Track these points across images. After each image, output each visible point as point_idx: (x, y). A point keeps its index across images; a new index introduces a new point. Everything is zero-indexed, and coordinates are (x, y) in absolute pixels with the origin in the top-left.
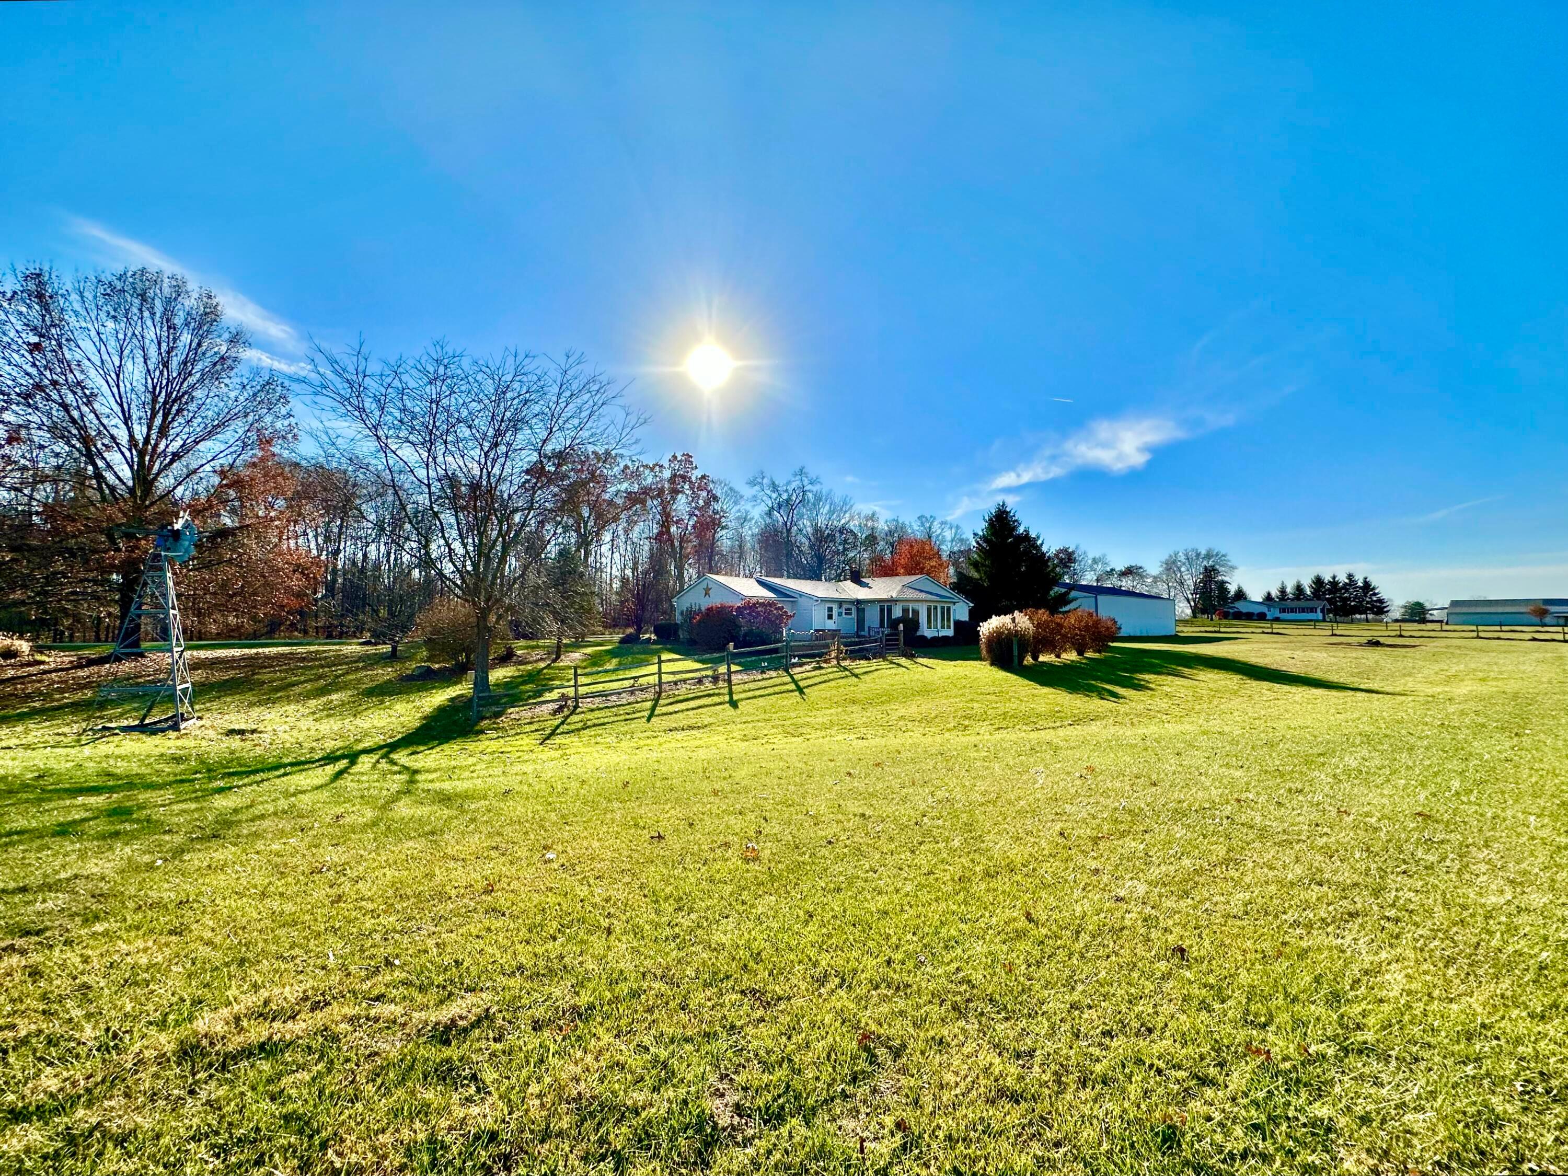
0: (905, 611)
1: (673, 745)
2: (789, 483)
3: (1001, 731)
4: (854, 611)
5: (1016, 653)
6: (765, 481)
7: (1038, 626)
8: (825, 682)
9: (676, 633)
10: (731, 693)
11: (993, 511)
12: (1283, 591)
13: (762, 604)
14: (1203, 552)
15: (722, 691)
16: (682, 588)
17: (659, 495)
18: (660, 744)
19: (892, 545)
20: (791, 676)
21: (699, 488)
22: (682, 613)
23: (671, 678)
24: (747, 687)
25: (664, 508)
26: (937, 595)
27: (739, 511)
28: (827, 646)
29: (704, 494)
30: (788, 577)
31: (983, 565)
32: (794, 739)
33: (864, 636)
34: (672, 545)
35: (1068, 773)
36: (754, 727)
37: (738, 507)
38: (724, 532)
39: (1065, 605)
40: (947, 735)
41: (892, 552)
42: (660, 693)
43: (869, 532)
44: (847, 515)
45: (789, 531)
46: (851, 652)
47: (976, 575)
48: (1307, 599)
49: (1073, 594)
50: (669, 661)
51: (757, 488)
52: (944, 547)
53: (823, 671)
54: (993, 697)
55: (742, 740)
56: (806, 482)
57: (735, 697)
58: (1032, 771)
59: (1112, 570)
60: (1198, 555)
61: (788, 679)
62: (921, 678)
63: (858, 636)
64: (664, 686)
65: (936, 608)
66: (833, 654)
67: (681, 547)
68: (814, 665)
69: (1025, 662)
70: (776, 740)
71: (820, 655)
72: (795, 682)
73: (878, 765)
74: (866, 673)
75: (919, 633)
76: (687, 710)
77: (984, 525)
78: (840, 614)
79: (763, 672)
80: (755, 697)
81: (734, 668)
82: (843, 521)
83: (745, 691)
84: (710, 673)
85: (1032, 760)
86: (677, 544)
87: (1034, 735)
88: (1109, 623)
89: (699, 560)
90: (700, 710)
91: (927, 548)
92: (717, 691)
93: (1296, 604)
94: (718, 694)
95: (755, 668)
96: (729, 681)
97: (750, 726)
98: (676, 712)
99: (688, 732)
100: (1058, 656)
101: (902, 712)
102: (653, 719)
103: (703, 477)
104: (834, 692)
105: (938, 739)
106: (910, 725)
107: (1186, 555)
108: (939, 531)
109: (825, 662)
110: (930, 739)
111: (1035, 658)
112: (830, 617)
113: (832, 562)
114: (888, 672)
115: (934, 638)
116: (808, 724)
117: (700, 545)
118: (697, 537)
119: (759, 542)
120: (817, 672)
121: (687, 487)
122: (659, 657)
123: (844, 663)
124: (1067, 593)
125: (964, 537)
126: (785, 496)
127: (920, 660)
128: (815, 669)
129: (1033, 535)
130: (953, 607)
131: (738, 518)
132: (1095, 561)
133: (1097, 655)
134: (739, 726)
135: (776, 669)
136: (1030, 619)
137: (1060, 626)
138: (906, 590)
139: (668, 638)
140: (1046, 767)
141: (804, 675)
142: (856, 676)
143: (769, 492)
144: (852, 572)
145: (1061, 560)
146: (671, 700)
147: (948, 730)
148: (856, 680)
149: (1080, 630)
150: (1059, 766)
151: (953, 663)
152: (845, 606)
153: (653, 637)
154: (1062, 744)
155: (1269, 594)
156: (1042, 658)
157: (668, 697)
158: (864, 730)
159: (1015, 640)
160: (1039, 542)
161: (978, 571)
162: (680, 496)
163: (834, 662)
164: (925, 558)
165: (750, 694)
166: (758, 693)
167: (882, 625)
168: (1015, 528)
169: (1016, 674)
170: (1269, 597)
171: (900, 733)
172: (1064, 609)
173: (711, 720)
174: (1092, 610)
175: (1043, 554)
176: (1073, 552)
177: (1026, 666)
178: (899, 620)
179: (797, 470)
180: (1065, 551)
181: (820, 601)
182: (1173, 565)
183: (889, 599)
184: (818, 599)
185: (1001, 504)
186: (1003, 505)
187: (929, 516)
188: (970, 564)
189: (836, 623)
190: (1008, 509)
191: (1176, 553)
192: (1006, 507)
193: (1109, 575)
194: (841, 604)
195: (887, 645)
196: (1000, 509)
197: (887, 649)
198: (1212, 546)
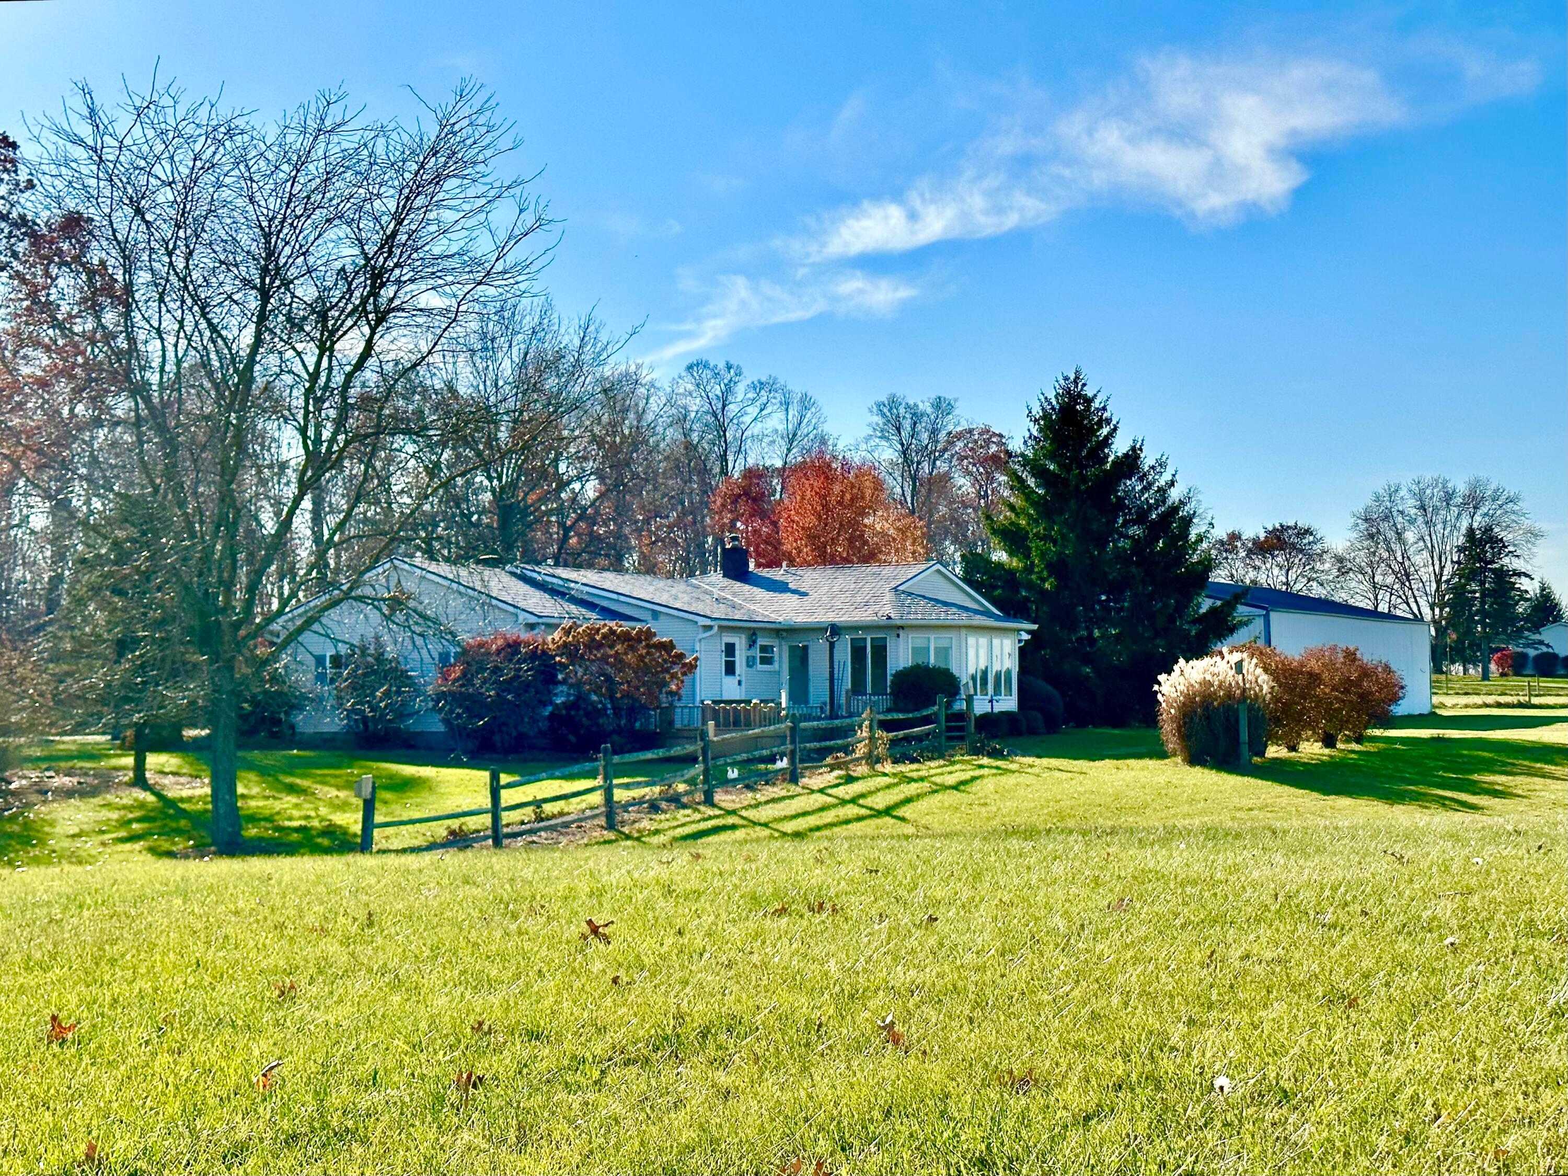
0: (920, 651)
4: (783, 654)
11: (1052, 395)
14: (1462, 488)
26: (981, 613)
59: (1234, 537)
60: (1448, 497)
66: (861, 749)
78: (750, 663)
100: (1293, 749)
107: (1420, 497)
112: (730, 669)
129: (1149, 459)
138: (905, 598)
152: (763, 642)
160: (1163, 479)
163: (863, 767)
167: (859, 688)
177: (1279, 763)
181: (716, 628)
182: (1384, 526)
183: (882, 623)
184: (712, 623)
185: (1072, 377)
186: (1076, 382)
187: (721, 365)
188: (995, 532)
189: (743, 683)
190: (1089, 392)
191: (1393, 493)
192: (1084, 385)
193: (1226, 551)
194: (754, 634)
195: (949, 729)
196: (1069, 392)
197: (950, 739)
198: (1483, 475)
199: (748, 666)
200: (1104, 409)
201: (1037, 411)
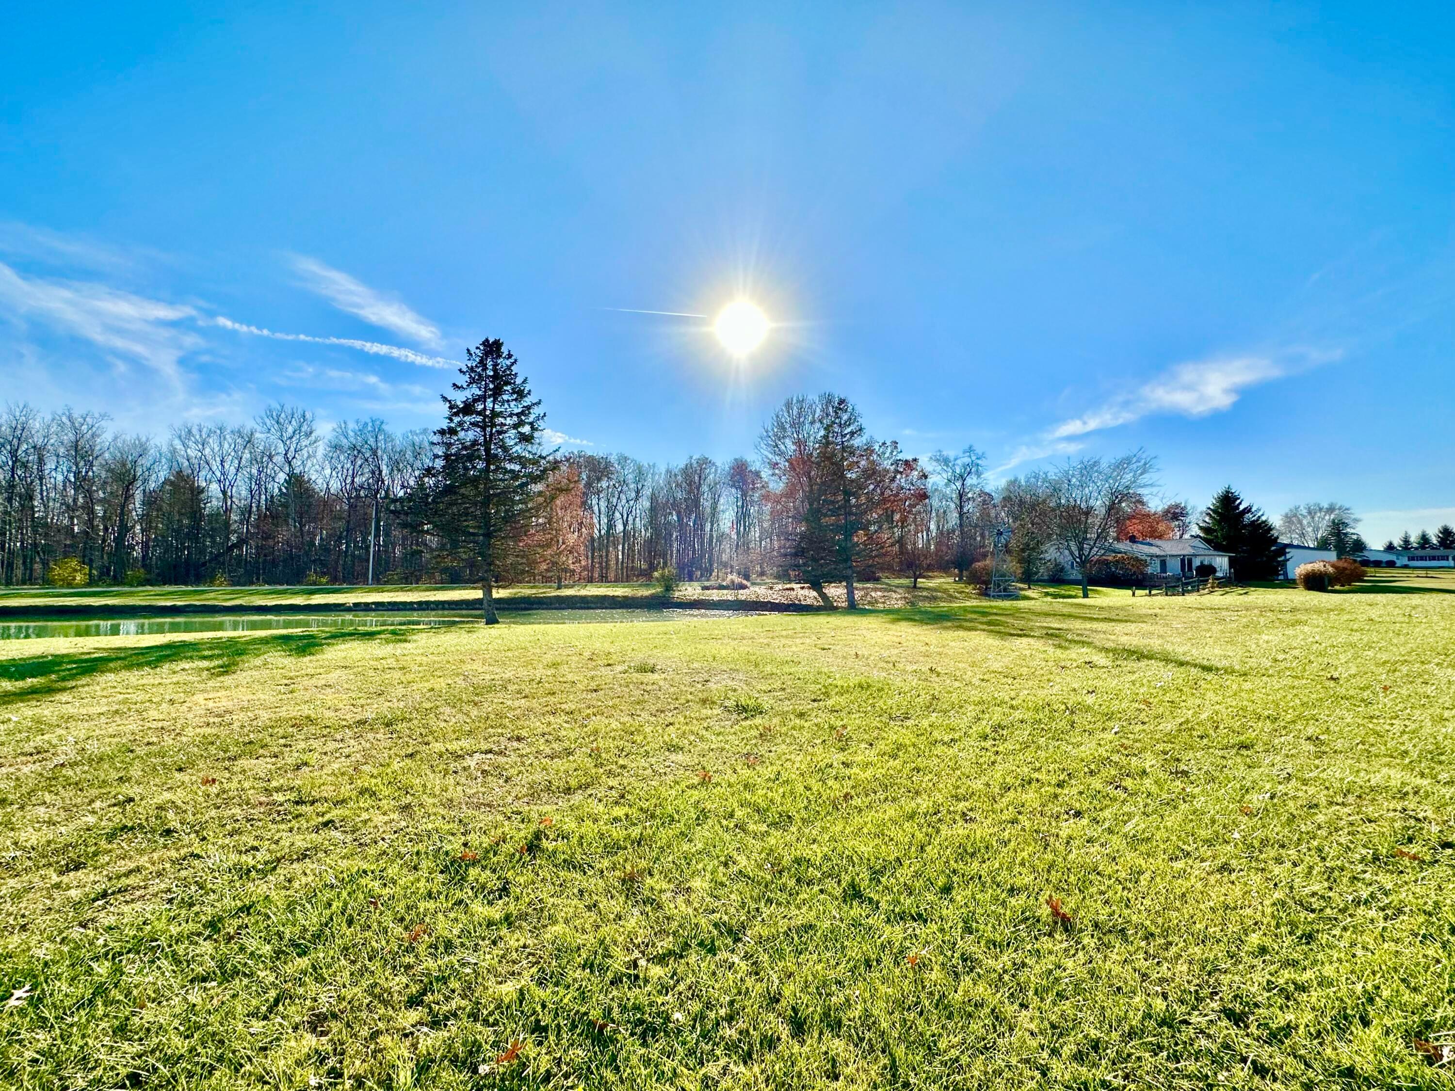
12: (1406, 541)
14: (1326, 505)
48: (1433, 547)
60: (1321, 510)
93: (1421, 552)
107: (1308, 509)
155: (1391, 543)
170: (1390, 548)
182: (1294, 519)
183: (1185, 554)
191: (1297, 508)
198: (1334, 501)
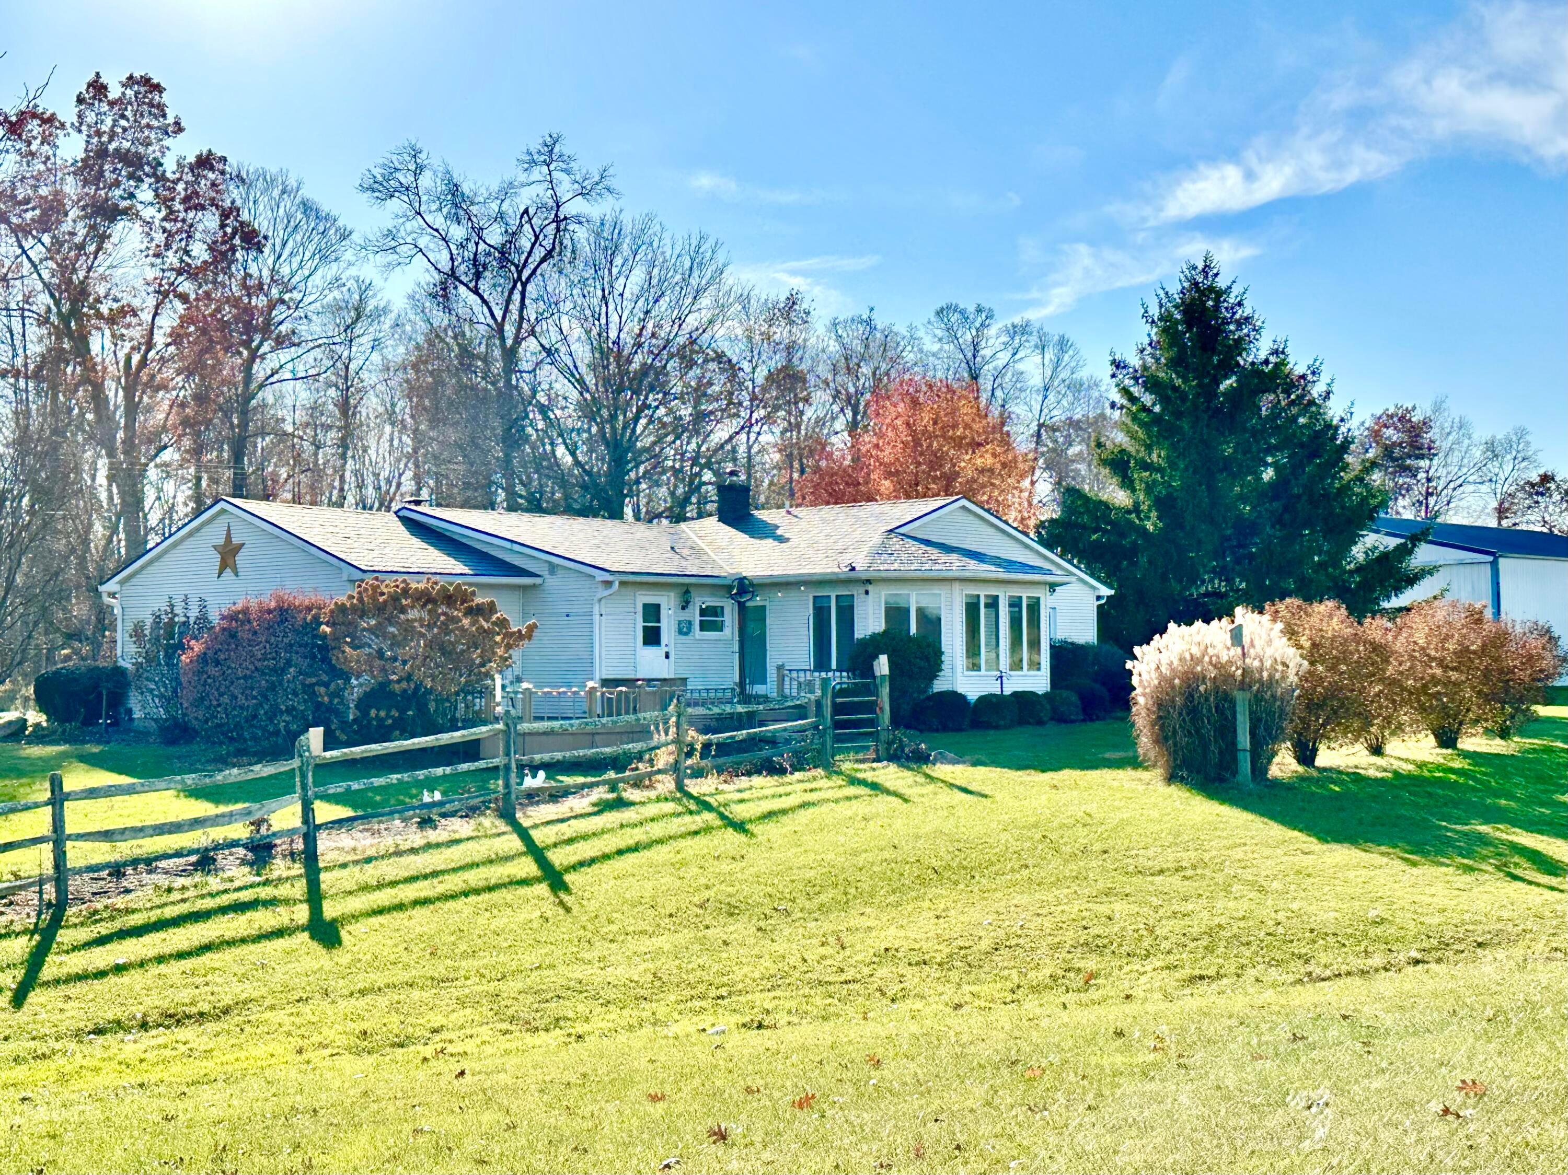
0: (897, 614)
1: (108, 1078)
2: (507, 191)
3: (1202, 987)
4: (730, 617)
5: (1244, 740)
6: (426, 181)
7: (1315, 653)
8: (635, 849)
9: (117, 699)
10: (315, 897)
11: (1174, 289)
13: (425, 598)
15: (283, 891)
16: (137, 549)
17: (45, 224)
18: (63, 1079)
19: (852, 402)
20: (524, 834)
21: (192, 202)
22: (137, 633)
23: (102, 853)
24: (371, 873)
25: (66, 269)
26: (998, 562)
27: (336, 282)
28: (643, 733)
29: (209, 221)
30: (512, 508)
31: (1145, 466)
32: (530, 1039)
33: (766, 699)
34: (98, 398)
35: (1409, 1104)
36: (395, 1007)
37: (331, 271)
38: (284, 355)
39: (1398, 590)
40: (1031, 1005)
41: (853, 427)
42: (58, 908)
43: (778, 360)
44: (705, 301)
45: (510, 354)
46: (724, 749)
47: (1120, 497)
49: (1424, 555)
50: (92, 793)
51: (397, 205)
52: (1018, 409)
53: (628, 815)
54: (1176, 880)
55: (358, 1052)
56: (565, 188)
57: (330, 910)
58: (1296, 1103)
59: (1546, 478)
61: (514, 843)
62: (948, 826)
63: (746, 698)
64: (74, 884)
65: (993, 603)
66: (664, 758)
67: (132, 409)
68: (601, 793)
69: (1274, 771)
70: (470, 1046)
71: (618, 763)
72: (536, 853)
73: (804, 1103)
74: (769, 815)
75: (940, 686)
76: (160, 959)
77: (1144, 333)
78: (684, 629)
79: (426, 823)
80: (400, 907)
81: (325, 812)
82: (692, 321)
83: (365, 888)
84: (240, 831)
85: (1294, 1071)
86: (114, 394)
87: (1308, 995)
88: (1535, 643)
89: (197, 451)
90: (208, 959)
91: (965, 410)
92: (265, 893)
94: (271, 903)
95: (401, 811)
96: (310, 857)
97: (383, 1001)
98: (119, 969)
99: (160, 1036)
100: (1377, 750)
101: (890, 936)
102: (36, 997)
103: (205, 162)
104: (667, 880)
105: (1003, 1016)
106: (912, 977)
108: (1004, 357)
109: (637, 784)
110: (977, 1020)
111: (1306, 756)
112: (652, 637)
113: (657, 459)
114: (845, 810)
115: (986, 701)
116: (580, 988)
117: (200, 398)
118: (188, 372)
119: (412, 391)
120: (611, 818)
121: (145, 194)
122: (56, 784)
123: (695, 787)
124: (1404, 551)
125: (1083, 374)
126: (495, 236)
127: (942, 770)
128: (603, 807)
129: (1298, 365)
130: (1047, 602)
131: (337, 308)
132: (1493, 451)
133: (1497, 746)
134: (345, 1006)
135: (471, 812)
136: (1291, 633)
137: (1380, 651)
138: (896, 543)
139: (90, 720)
140: (1339, 1090)
141: (567, 830)
142: (739, 826)
143: (438, 221)
144: (722, 489)
145: (1388, 451)
146: (104, 929)
147: (1035, 989)
148: (742, 838)
149: (1441, 663)
150: (1378, 1083)
151: (1048, 776)
152: (701, 601)
153: (35, 717)
154: (1388, 1021)
156: (1326, 757)
157: (93, 917)
158: (763, 1000)
159: (1242, 701)
160: (1316, 391)
161: (1127, 483)
162: (120, 228)
163: (666, 784)
164: (958, 443)
165: (384, 897)
166: (409, 892)
167: (821, 663)
168: (1239, 346)
169: (1246, 808)
171: (879, 1005)
172: (1395, 602)
173: (247, 990)
174: (1483, 600)
175: (1331, 428)
176: (1426, 424)
177: (1276, 784)
178: (874, 645)
179: (535, 145)
180: (1402, 419)
181: (617, 583)
183: (842, 577)
184: (610, 578)
185: (1200, 266)
186: (1205, 272)
187: (971, 309)
188: (1104, 462)
189: (672, 656)
190: (1222, 283)
192: (1216, 275)
193: (1537, 493)
194: (687, 592)
195: (838, 725)
196: (1196, 284)
197: (838, 739)
199: (681, 632)
200: (1240, 304)
201: (1155, 311)
